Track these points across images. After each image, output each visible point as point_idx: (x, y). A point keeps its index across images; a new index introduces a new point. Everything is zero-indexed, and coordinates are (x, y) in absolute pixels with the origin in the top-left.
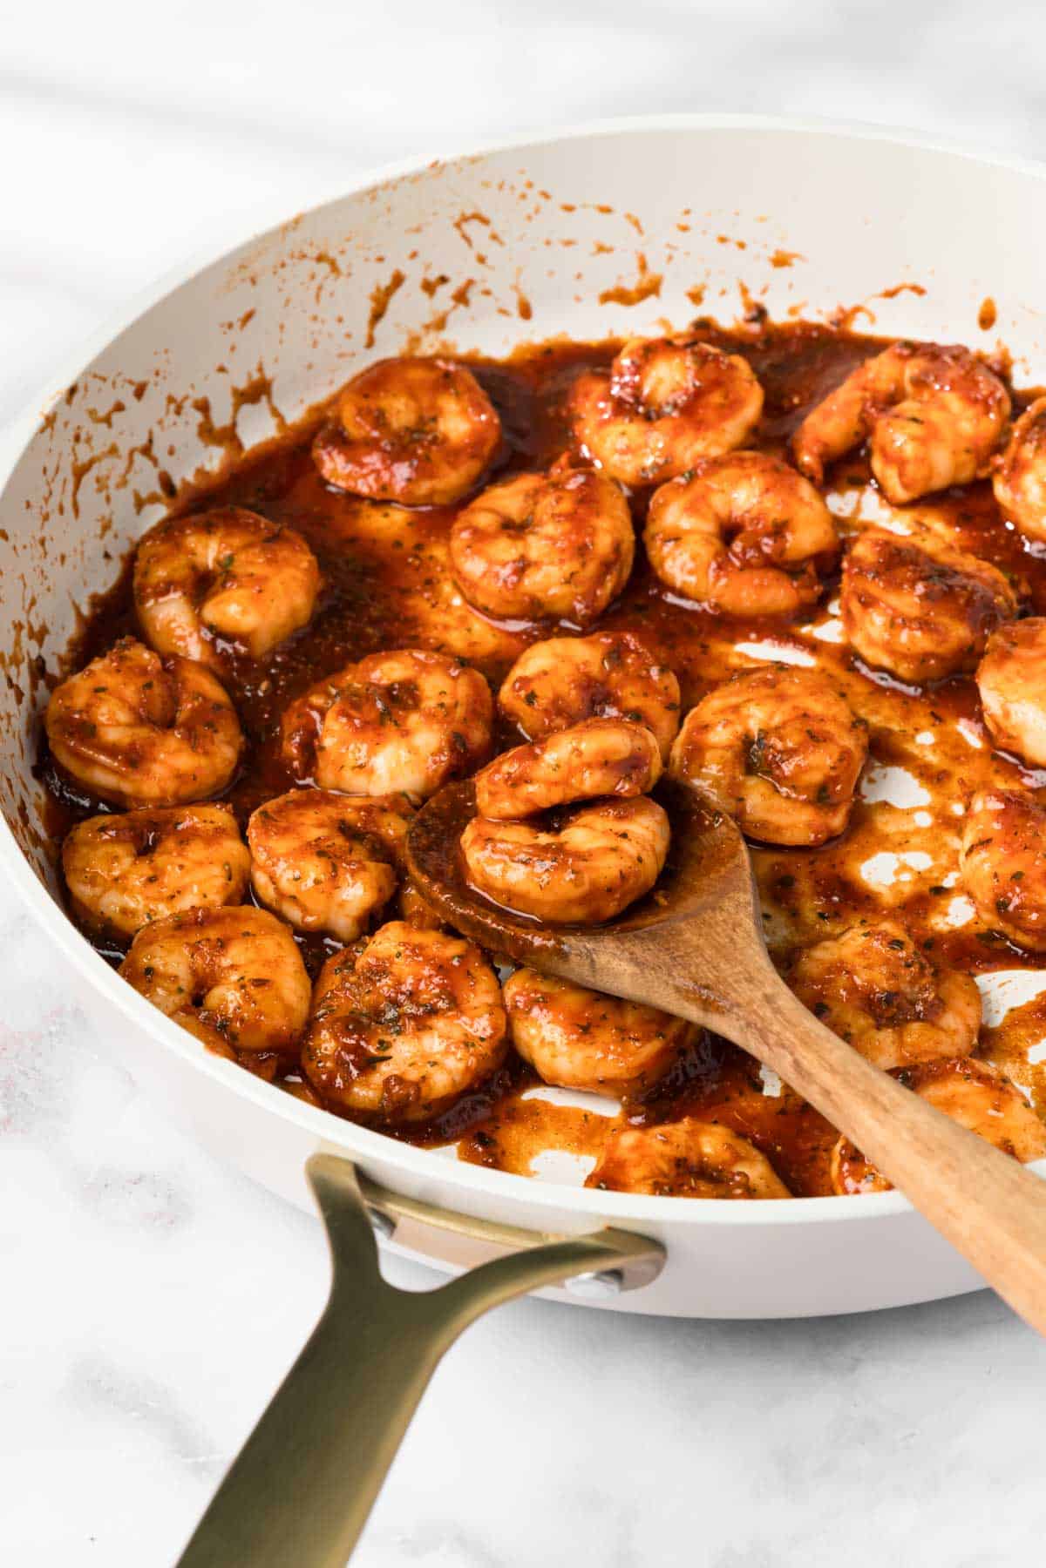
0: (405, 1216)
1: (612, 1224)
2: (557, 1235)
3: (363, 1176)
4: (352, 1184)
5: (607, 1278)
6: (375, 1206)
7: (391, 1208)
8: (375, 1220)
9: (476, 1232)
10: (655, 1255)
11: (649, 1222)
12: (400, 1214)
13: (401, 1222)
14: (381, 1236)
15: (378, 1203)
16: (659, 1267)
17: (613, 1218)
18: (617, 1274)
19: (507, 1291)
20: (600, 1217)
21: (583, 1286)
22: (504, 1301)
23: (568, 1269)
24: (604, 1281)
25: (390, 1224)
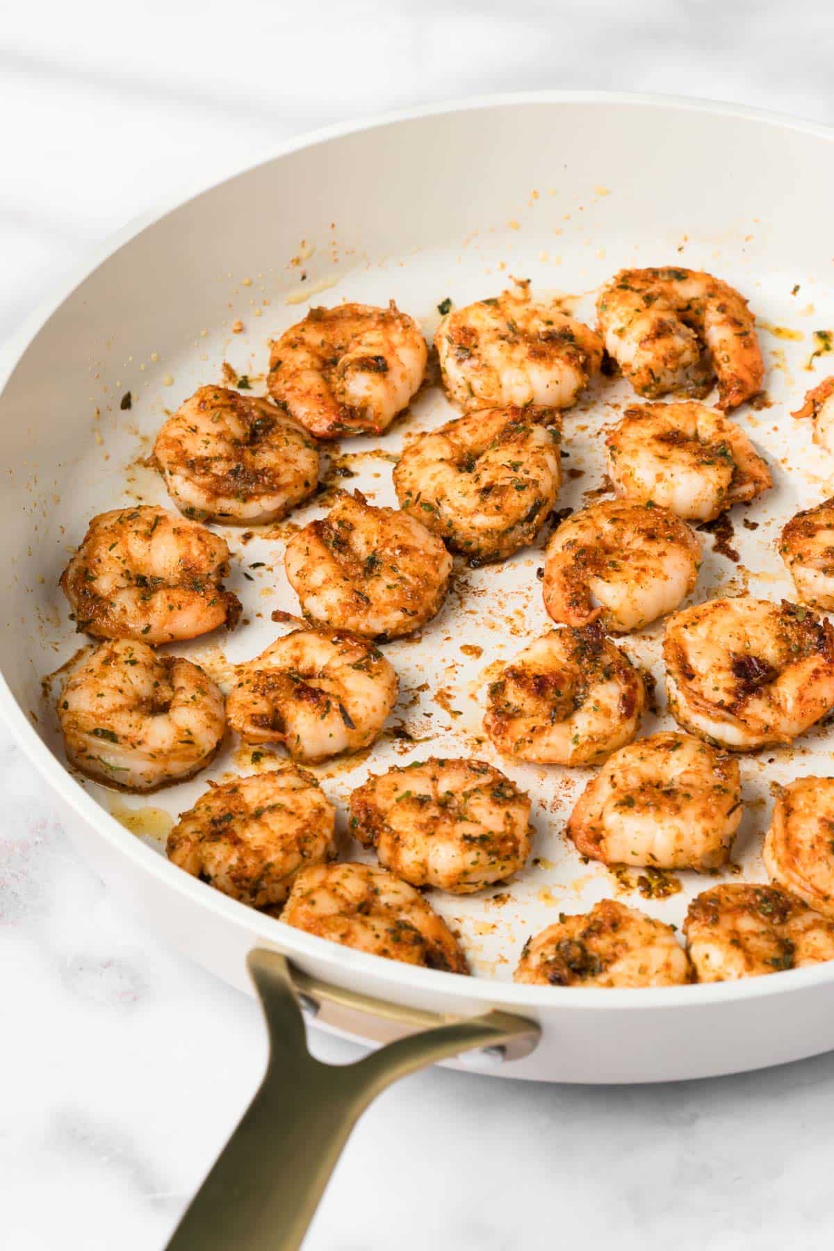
0: (329, 1000)
1: (499, 1008)
2: (452, 1016)
3: (293, 967)
4: (284, 974)
5: (495, 1052)
6: (303, 991)
7: (317, 993)
8: (302, 1003)
9: (386, 1014)
10: (533, 1033)
11: (527, 1007)
12: (324, 998)
13: (325, 1005)
14: (308, 1017)
15: (305, 989)
16: (535, 1042)
17: (499, 1003)
18: (501, 1049)
19: (412, 1063)
20: (487, 1002)
21: (473, 1059)
22: (409, 1072)
23: (463, 1045)
24: (490, 1054)
25: (315, 1005)
